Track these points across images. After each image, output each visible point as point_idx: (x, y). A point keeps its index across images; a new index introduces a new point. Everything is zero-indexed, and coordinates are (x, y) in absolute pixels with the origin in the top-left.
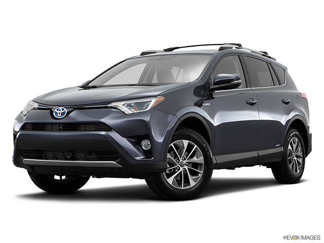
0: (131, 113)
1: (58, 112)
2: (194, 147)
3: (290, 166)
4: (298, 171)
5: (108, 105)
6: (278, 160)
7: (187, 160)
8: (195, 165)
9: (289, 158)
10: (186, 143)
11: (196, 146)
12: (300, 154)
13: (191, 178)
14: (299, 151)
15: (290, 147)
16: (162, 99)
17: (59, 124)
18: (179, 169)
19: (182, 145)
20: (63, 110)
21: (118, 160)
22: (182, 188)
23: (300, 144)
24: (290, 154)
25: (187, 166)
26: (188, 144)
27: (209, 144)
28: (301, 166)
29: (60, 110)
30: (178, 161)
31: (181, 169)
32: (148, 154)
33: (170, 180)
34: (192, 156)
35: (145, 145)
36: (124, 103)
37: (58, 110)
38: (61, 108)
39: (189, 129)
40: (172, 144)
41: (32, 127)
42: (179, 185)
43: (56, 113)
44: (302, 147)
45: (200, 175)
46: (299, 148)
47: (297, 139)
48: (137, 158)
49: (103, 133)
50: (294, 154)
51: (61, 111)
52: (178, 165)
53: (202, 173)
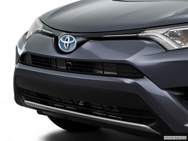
0: (176, 47)
1: (65, 42)
5: (140, 34)
17: (66, 60)
20: (71, 39)
21: (153, 124)
29: (67, 40)
36: (164, 30)
37: (64, 39)
38: (68, 37)
41: (32, 60)
43: (62, 44)
51: (68, 42)
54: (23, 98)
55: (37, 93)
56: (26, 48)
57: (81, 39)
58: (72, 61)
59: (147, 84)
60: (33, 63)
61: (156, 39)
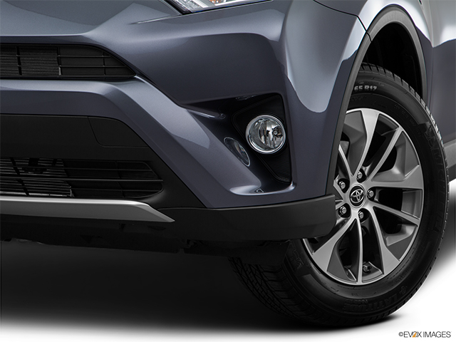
2: (394, 133)
7: (374, 179)
8: (391, 196)
10: (370, 117)
11: (400, 130)
13: (384, 243)
18: (348, 214)
19: (359, 129)
22: (360, 283)
25: (372, 199)
26: (379, 123)
30: (344, 184)
31: (355, 213)
33: (323, 257)
34: (388, 165)
39: (381, 69)
45: (409, 230)
48: (239, 191)
49: (98, 88)
52: (346, 198)
53: (417, 221)
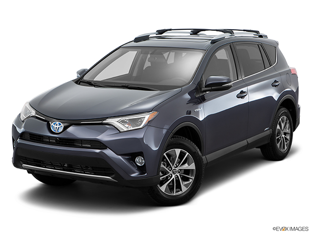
0: (126, 130)
2: (185, 154)
3: (278, 145)
4: (286, 148)
5: (104, 122)
6: (266, 142)
7: (180, 167)
8: (187, 172)
9: (277, 138)
10: (178, 151)
11: (188, 154)
12: (288, 131)
13: (182, 184)
14: (287, 128)
15: (278, 127)
16: (155, 114)
18: (172, 177)
19: (174, 154)
21: (113, 176)
22: (175, 195)
23: (288, 121)
24: (279, 133)
25: (179, 172)
26: (181, 152)
27: (200, 150)
28: (288, 142)
30: (170, 169)
31: (174, 176)
32: (142, 169)
33: (163, 188)
34: (184, 163)
35: (139, 160)
36: (118, 119)
37: (54, 124)
38: (58, 123)
40: (165, 154)
41: (30, 137)
42: (171, 191)
43: (53, 127)
44: (290, 124)
45: (191, 180)
46: (288, 125)
47: (285, 117)
48: (133, 175)
50: (282, 132)
51: (58, 127)
52: (171, 172)
53: (193, 178)
54: (21, 162)
55: (33, 159)
56: (24, 128)
57: (66, 124)
58: (60, 139)
59: (109, 152)
60: (31, 139)
61: (114, 124)
